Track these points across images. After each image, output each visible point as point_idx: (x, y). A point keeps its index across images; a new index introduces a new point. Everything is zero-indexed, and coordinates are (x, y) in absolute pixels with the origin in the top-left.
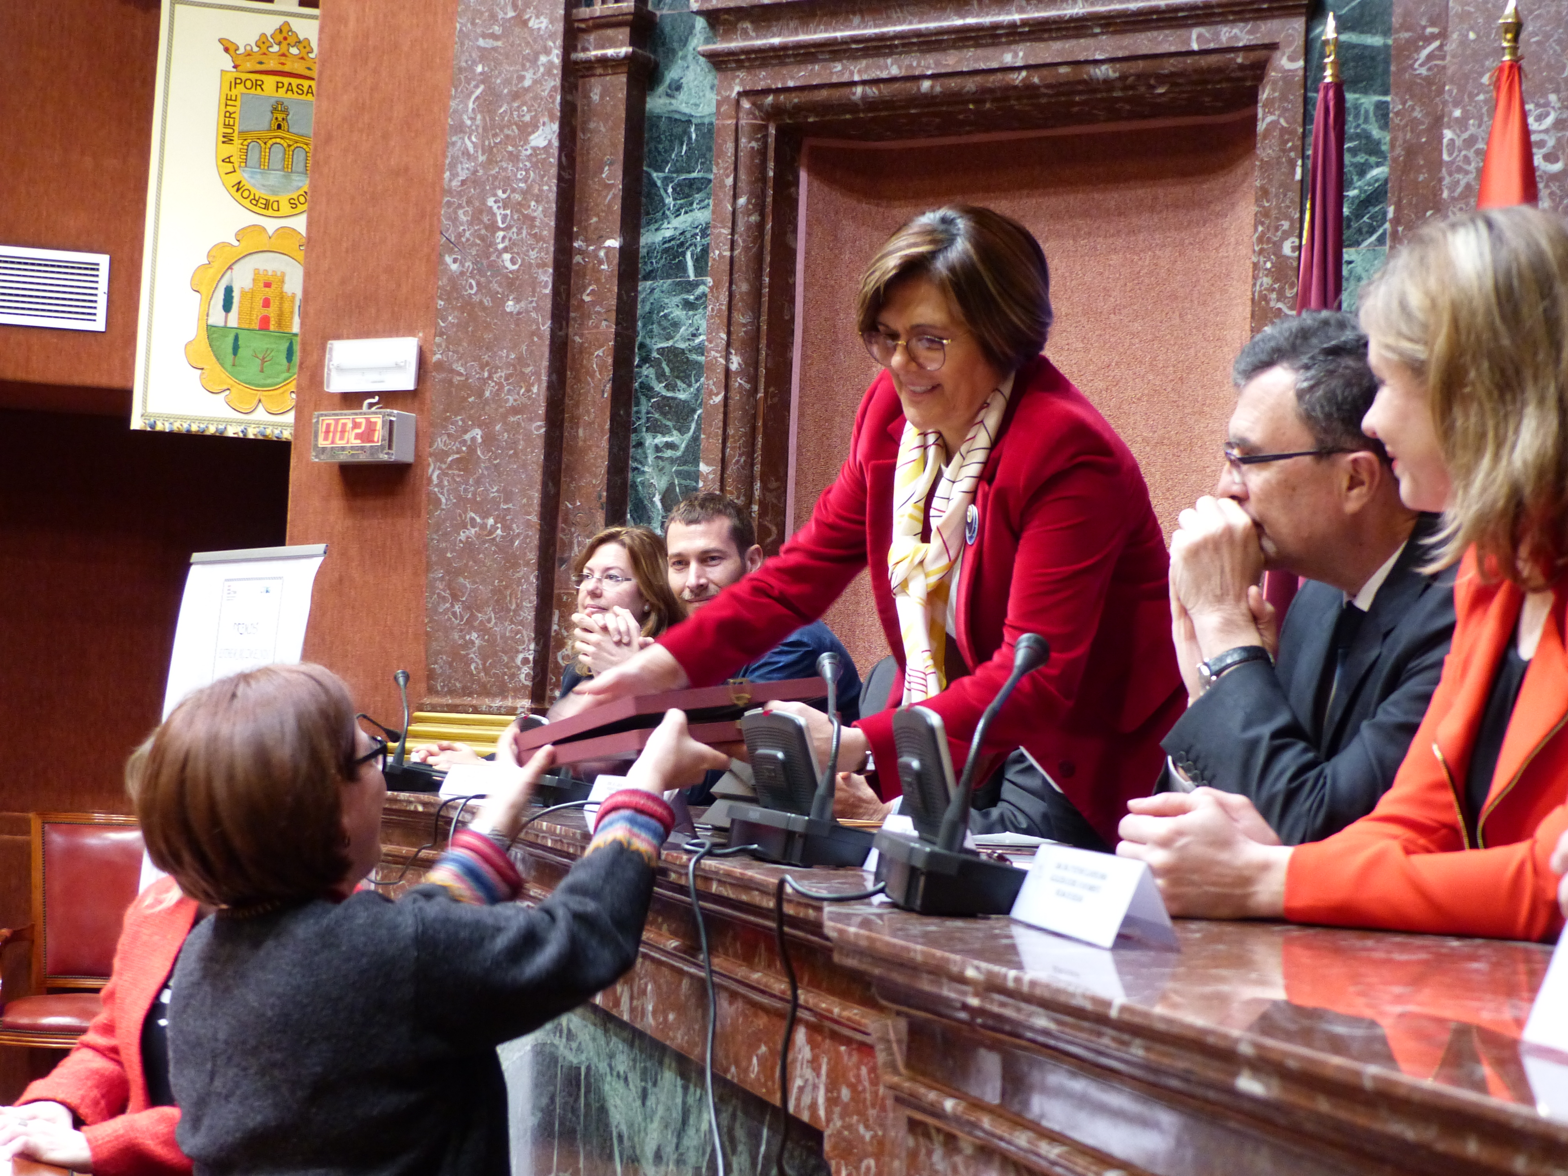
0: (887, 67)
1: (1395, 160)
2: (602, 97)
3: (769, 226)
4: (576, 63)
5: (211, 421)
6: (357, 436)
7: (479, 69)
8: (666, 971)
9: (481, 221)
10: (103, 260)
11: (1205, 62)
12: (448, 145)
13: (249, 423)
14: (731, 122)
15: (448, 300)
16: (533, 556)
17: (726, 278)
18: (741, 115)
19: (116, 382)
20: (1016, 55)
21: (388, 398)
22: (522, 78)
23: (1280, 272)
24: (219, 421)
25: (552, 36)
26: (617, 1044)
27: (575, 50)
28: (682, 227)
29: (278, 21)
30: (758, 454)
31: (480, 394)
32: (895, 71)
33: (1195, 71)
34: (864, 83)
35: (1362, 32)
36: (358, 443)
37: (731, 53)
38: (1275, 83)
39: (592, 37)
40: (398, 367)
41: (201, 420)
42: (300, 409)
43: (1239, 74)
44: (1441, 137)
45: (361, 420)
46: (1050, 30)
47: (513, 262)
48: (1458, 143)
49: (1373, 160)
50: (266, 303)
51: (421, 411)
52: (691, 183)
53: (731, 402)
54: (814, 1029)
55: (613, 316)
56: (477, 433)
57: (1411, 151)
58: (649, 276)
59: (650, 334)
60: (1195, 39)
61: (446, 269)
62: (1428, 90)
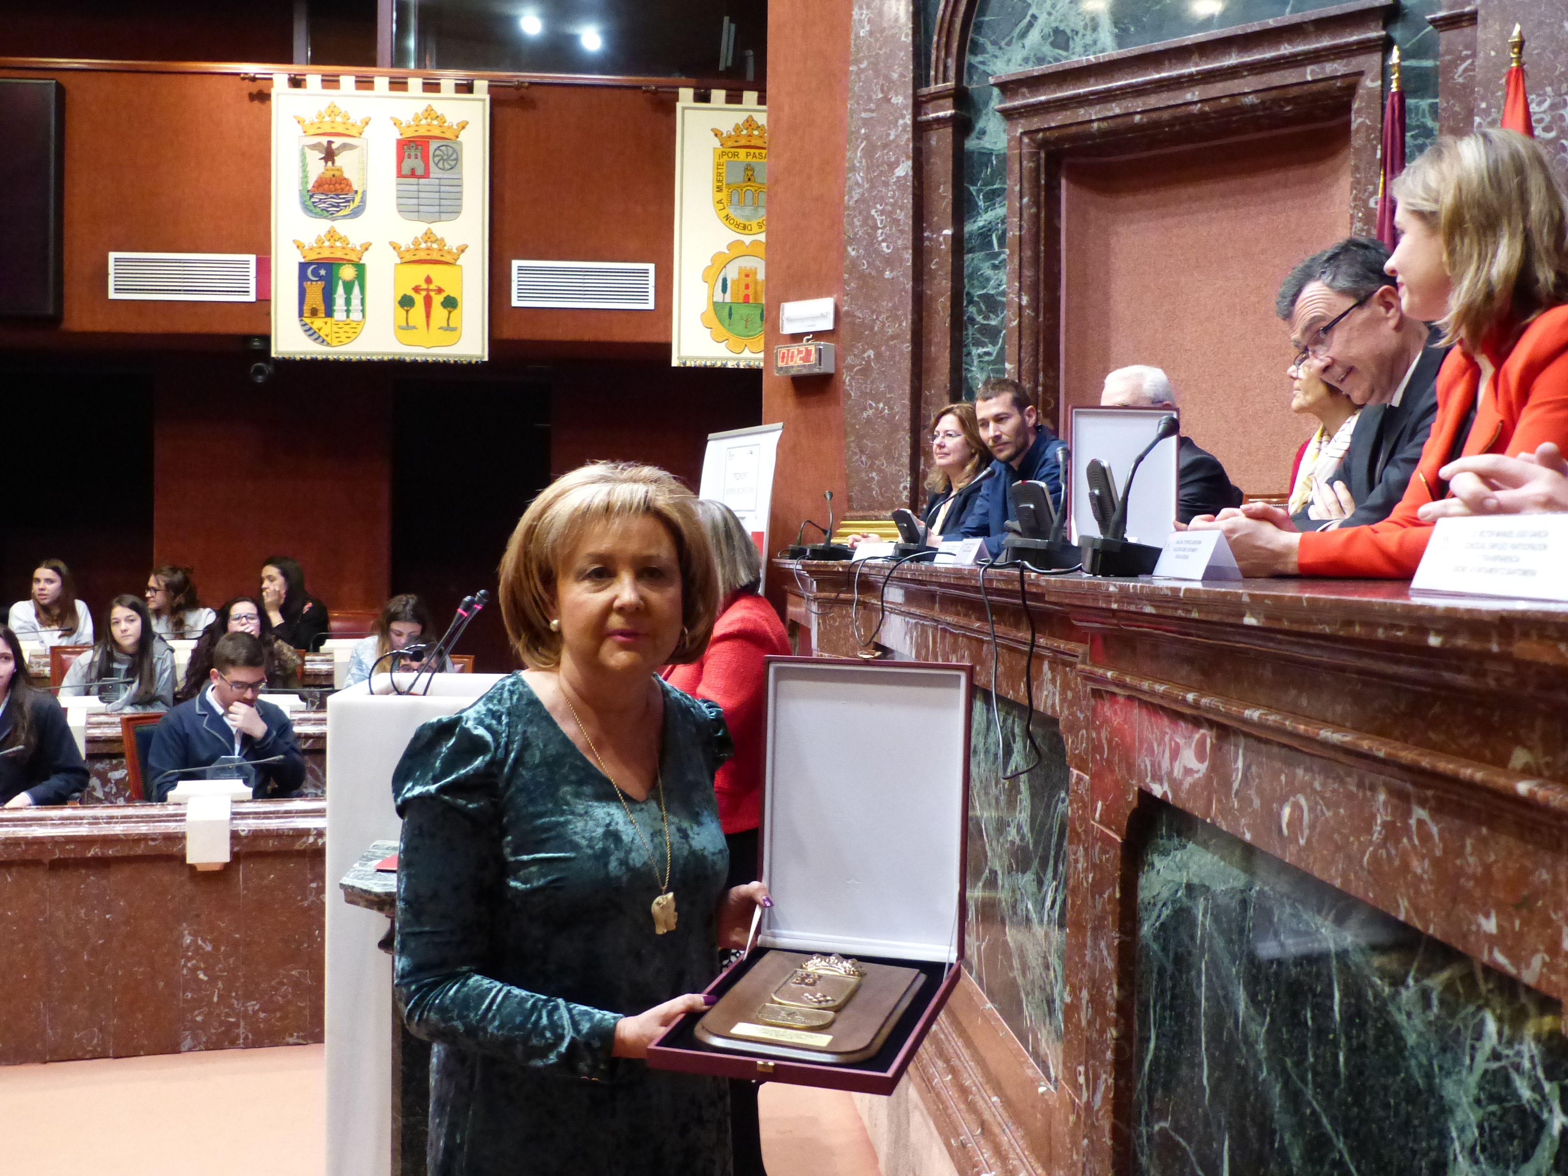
0: (1112, 109)
2: (938, 142)
3: (1043, 215)
4: (921, 123)
5: (718, 359)
6: (801, 359)
7: (863, 131)
8: (974, 642)
9: (868, 225)
10: (651, 267)
11: (1316, 87)
12: (846, 179)
13: (740, 359)
14: (1017, 151)
15: (850, 274)
16: (907, 425)
17: (1017, 249)
18: (1023, 146)
19: (662, 339)
20: (1194, 94)
21: (818, 335)
22: (889, 135)
23: (1369, 218)
24: (723, 359)
25: (906, 107)
27: (920, 114)
28: (989, 219)
29: (745, 115)
30: (1041, 358)
31: (872, 329)
32: (1117, 111)
33: (1310, 94)
34: (1099, 120)
35: (1421, 58)
36: (801, 363)
37: (1015, 109)
38: (1362, 97)
39: (930, 106)
40: (823, 316)
41: (712, 359)
42: (767, 348)
43: (1339, 94)
44: (1472, 122)
45: (802, 349)
46: (1214, 76)
47: (888, 247)
50: (747, 287)
51: (837, 342)
52: (994, 192)
53: (1023, 325)
54: (1053, 663)
55: (949, 276)
56: (871, 353)
58: (971, 251)
59: (972, 286)
60: (1309, 73)
61: (849, 254)
62: (1465, 92)
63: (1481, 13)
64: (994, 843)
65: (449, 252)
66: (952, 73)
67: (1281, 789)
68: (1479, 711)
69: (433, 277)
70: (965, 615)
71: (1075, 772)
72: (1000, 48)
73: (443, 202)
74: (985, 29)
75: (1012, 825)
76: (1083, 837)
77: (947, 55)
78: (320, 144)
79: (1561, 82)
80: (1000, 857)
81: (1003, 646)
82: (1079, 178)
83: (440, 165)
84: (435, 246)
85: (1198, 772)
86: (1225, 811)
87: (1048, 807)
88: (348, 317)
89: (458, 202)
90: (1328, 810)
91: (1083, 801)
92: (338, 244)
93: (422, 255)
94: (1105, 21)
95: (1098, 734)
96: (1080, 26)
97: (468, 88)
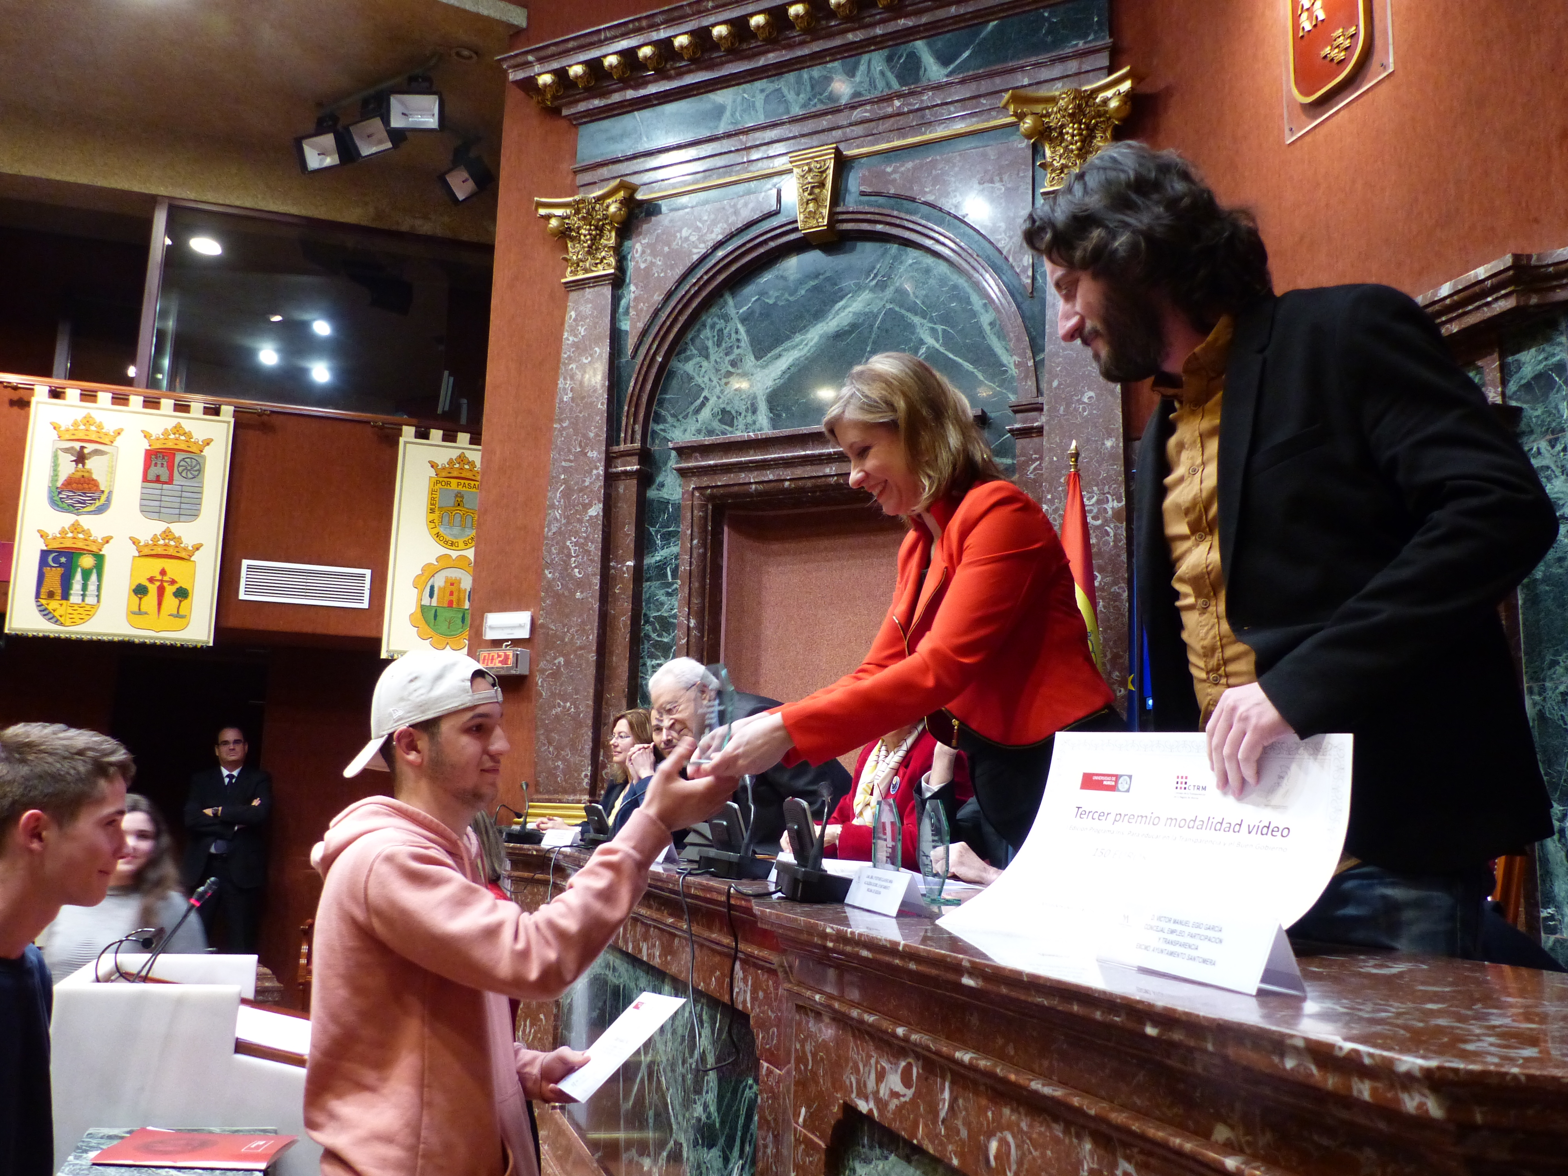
0: (767, 475)
2: (624, 491)
3: (709, 554)
4: (611, 474)
6: (500, 662)
7: (563, 477)
8: (667, 934)
9: (563, 553)
10: (368, 573)
12: (546, 515)
14: (689, 503)
15: (547, 592)
16: (590, 722)
17: (687, 581)
18: (694, 499)
19: (373, 634)
20: (831, 469)
21: (516, 642)
22: (584, 481)
25: (599, 461)
26: (641, 974)
27: (611, 467)
28: (665, 555)
29: (458, 452)
31: (563, 640)
32: (771, 477)
34: (756, 483)
35: (1002, 457)
36: (500, 665)
37: (689, 468)
39: (619, 461)
40: (521, 626)
45: (501, 653)
47: (579, 573)
50: (451, 594)
51: (532, 649)
52: (670, 533)
53: (690, 642)
54: (744, 962)
55: (630, 599)
56: (561, 660)
58: (649, 579)
59: (649, 609)
61: (546, 577)
62: (1035, 485)
63: (1046, 428)
64: (680, 1118)
65: (185, 549)
66: (638, 437)
67: (988, 1124)
68: (1181, 1087)
70: (658, 910)
71: (766, 1065)
72: (678, 420)
73: (183, 506)
74: (666, 405)
75: (698, 1103)
76: (772, 1124)
77: (635, 422)
78: (72, 448)
79: (1104, 484)
80: (686, 1132)
82: (738, 526)
83: (184, 474)
84: (172, 543)
85: (904, 1096)
86: (933, 1136)
87: (735, 1092)
88: (83, 600)
90: (1036, 1150)
91: (773, 1093)
92: (81, 536)
93: (160, 551)
94: (763, 407)
95: (803, 1046)
96: (743, 408)
97: (216, 411)
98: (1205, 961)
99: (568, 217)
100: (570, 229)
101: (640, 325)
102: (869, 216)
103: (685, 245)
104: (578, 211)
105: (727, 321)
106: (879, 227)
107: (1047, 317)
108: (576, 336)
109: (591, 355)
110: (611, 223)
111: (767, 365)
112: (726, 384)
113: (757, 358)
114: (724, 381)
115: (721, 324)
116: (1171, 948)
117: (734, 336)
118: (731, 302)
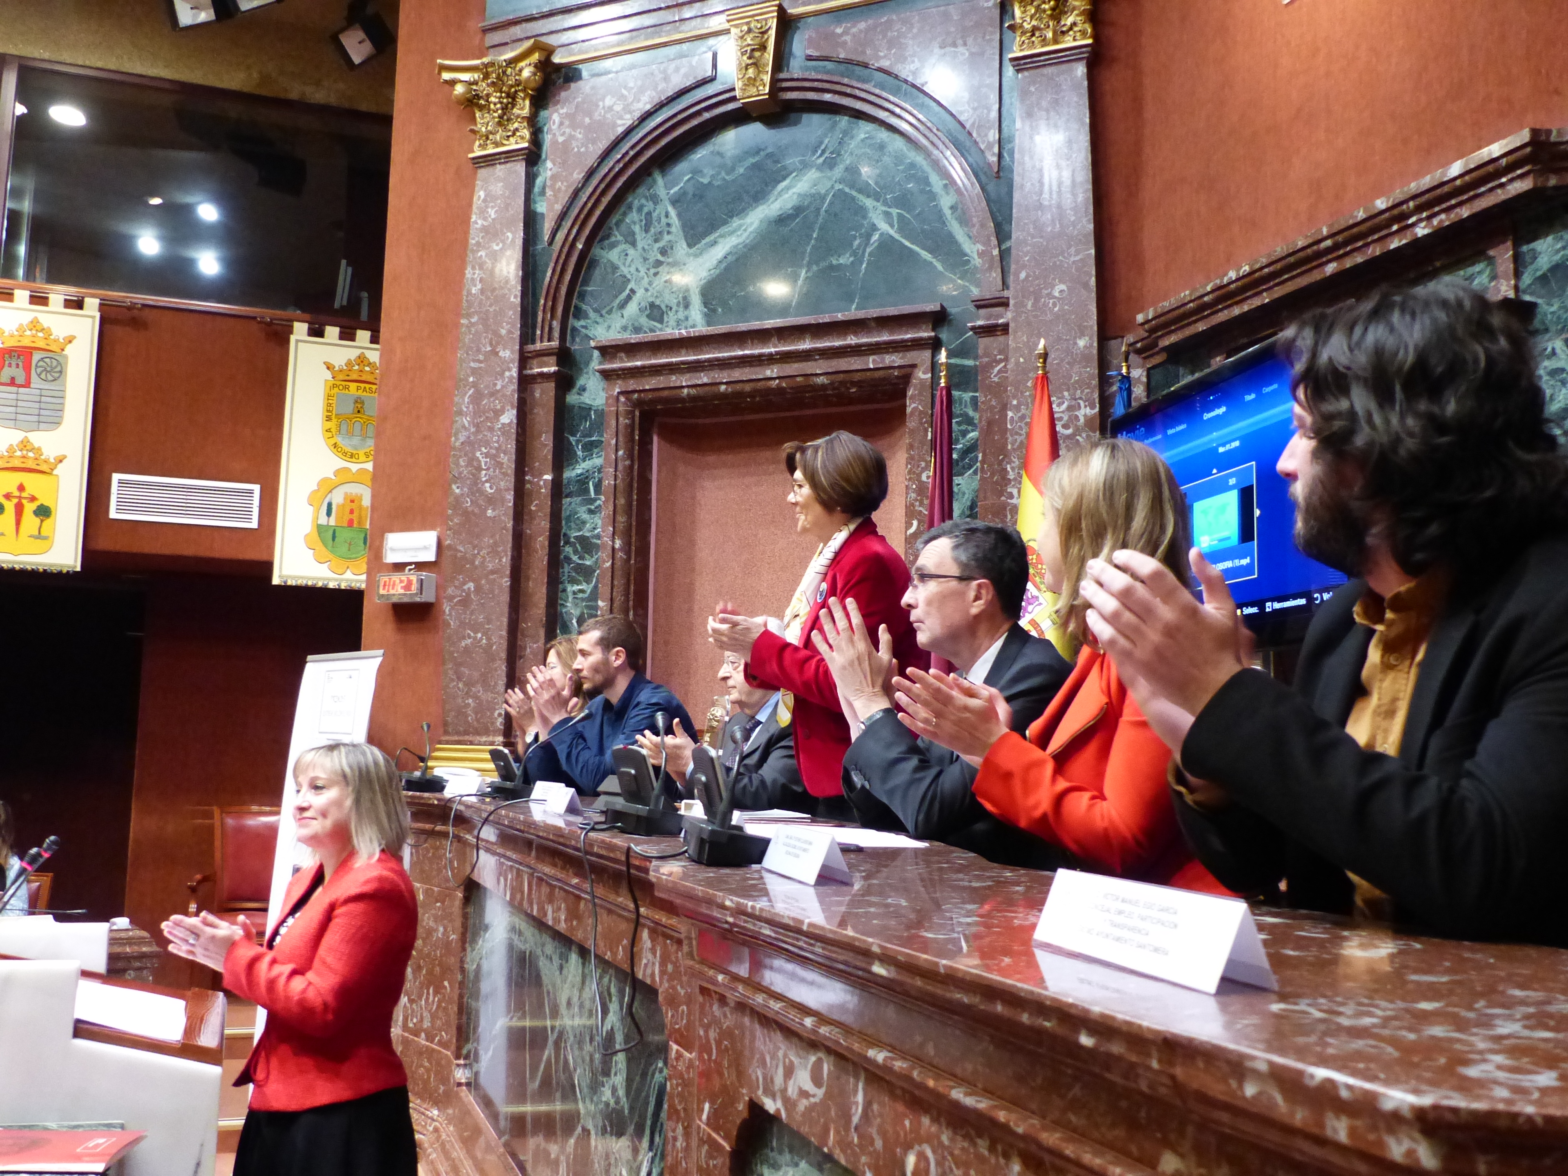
0: (701, 378)
1: (982, 428)
2: (541, 395)
3: (636, 467)
4: (526, 376)
5: (320, 579)
6: (403, 588)
7: (471, 379)
8: (571, 897)
9: (472, 465)
10: (256, 488)
11: (878, 374)
12: (453, 422)
13: (342, 580)
14: (614, 409)
15: (454, 510)
16: (504, 655)
17: (612, 496)
18: (620, 405)
19: (263, 557)
20: (772, 371)
21: (420, 566)
22: (495, 385)
23: (921, 489)
24: (324, 579)
25: (512, 361)
26: (547, 939)
27: (525, 368)
28: (587, 467)
29: (358, 352)
30: (631, 597)
31: (473, 563)
32: (705, 380)
33: (872, 380)
34: (688, 386)
35: (961, 358)
36: (402, 591)
37: (614, 370)
38: (915, 386)
39: (535, 362)
40: (425, 548)
41: (313, 579)
42: (369, 573)
43: (896, 381)
44: (1006, 415)
46: (791, 358)
47: (491, 488)
48: (1016, 418)
49: (970, 428)
50: (352, 512)
51: (439, 573)
52: (592, 443)
53: (616, 566)
54: (651, 930)
55: (548, 517)
56: (471, 585)
57: (990, 423)
58: (568, 495)
59: (570, 528)
60: (871, 362)
61: (453, 492)
62: (999, 390)
63: (1012, 325)
64: (588, 1101)
66: (556, 334)
67: (906, 1134)
68: (1124, 1104)
69: (25, 485)
70: (563, 868)
71: (675, 1047)
72: (602, 316)
73: (42, 412)
74: (588, 298)
75: (607, 1086)
76: (682, 1114)
77: (552, 317)
79: (1076, 389)
80: (594, 1118)
81: (602, 907)
82: (669, 435)
83: (43, 376)
85: (814, 1096)
86: (844, 1144)
87: (644, 1075)
89: (59, 413)
90: (958, 1168)
91: (683, 1079)
93: (17, 463)
94: (696, 301)
95: (706, 1032)
96: (673, 302)
97: (78, 304)
98: (1156, 950)
99: (475, 83)
100: (478, 97)
101: (558, 207)
102: (816, 84)
103: (609, 116)
104: (486, 76)
105: (656, 203)
106: (828, 97)
107: (1015, 200)
108: (485, 219)
109: (503, 242)
110: (524, 90)
111: (701, 254)
112: (656, 274)
113: (690, 246)
114: (652, 271)
115: (649, 206)
116: (1118, 932)
117: (664, 220)
118: (660, 180)
